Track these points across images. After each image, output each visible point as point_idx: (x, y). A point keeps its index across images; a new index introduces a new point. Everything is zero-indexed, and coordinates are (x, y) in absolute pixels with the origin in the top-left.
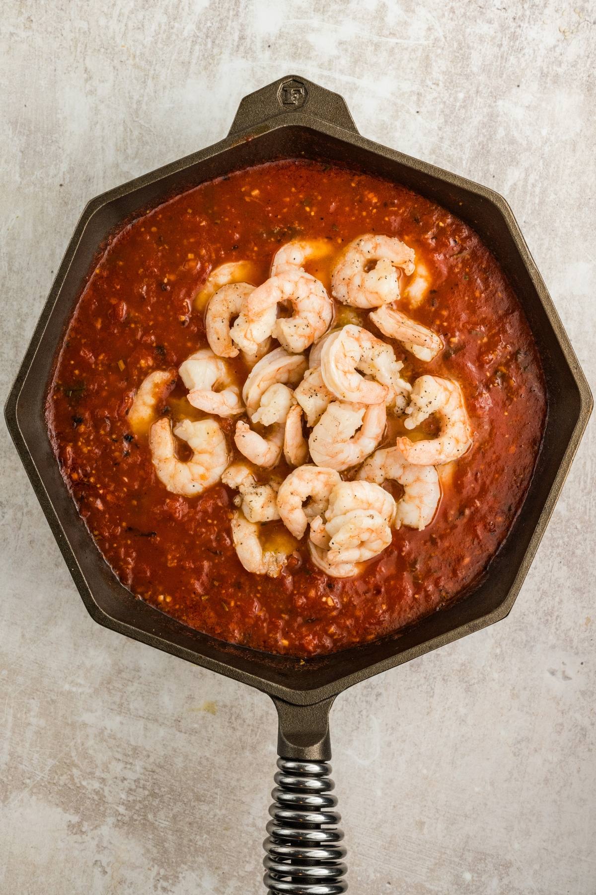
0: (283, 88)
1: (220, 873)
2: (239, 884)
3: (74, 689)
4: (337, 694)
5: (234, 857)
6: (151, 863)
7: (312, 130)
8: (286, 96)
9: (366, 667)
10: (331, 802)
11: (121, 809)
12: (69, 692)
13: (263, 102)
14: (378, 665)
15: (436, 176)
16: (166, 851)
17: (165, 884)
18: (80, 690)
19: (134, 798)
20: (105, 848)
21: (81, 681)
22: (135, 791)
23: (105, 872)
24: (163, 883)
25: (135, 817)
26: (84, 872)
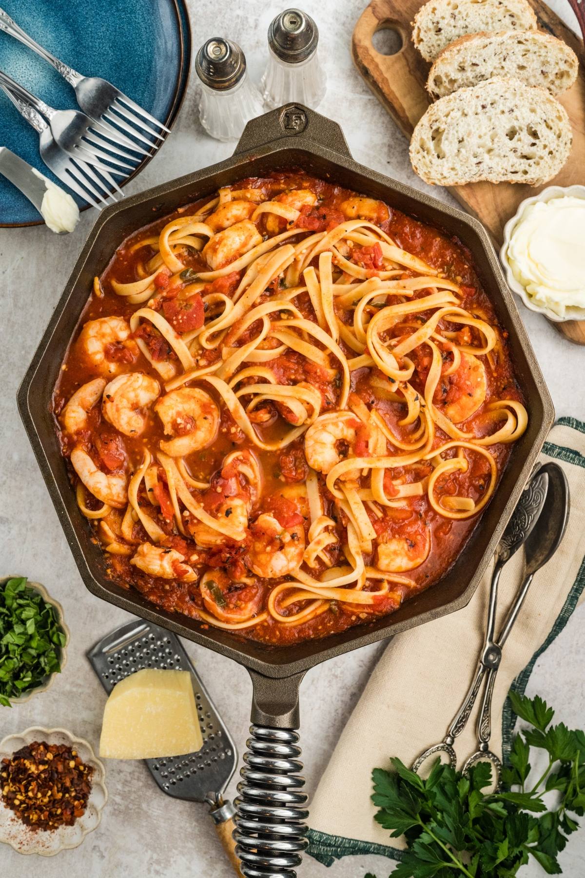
0: (286, 114)
4: (307, 670)
6: (145, 848)
7: (310, 153)
8: (288, 122)
9: (335, 646)
10: (298, 768)
11: (118, 799)
13: (267, 126)
14: (346, 644)
15: (422, 200)
16: (158, 838)
17: (157, 868)
19: (130, 789)
20: (102, 834)
22: (130, 782)
23: (103, 857)
24: (156, 867)
25: (131, 806)
26: (84, 857)
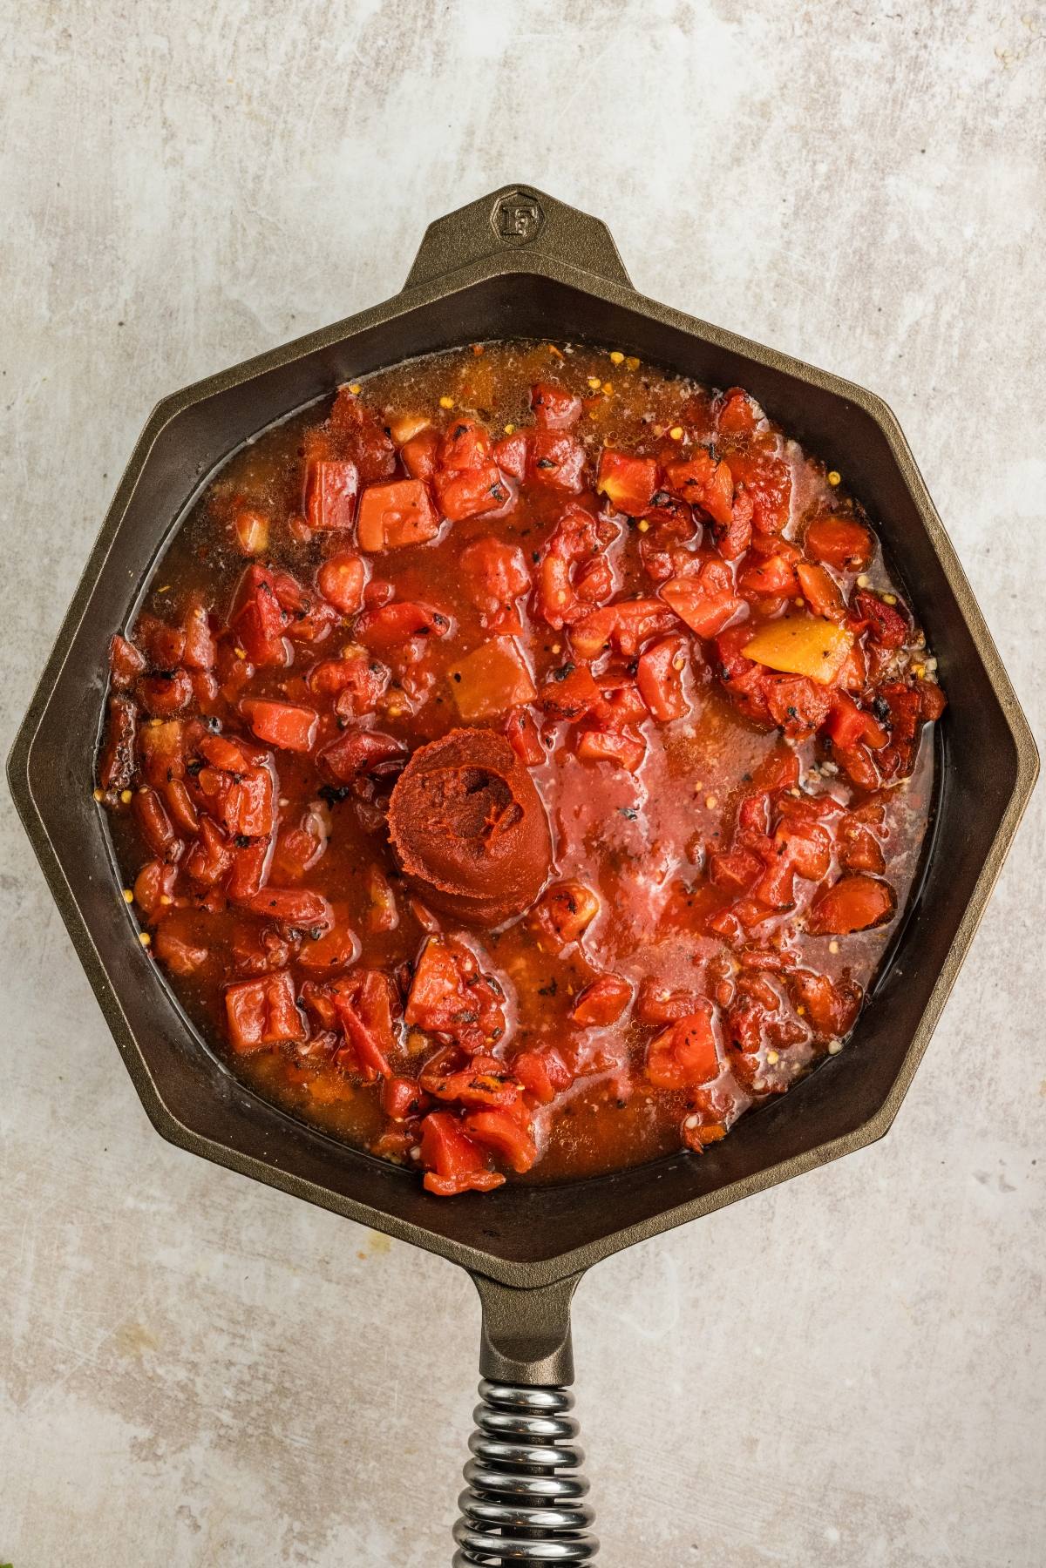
0: (502, 206)
1: (399, 1528)
2: (433, 1548)
3: (143, 1206)
4: (584, 1270)
5: (422, 1500)
6: (279, 1511)
8: (506, 221)
10: (572, 1459)
11: (226, 1416)
12: (135, 1211)
13: (465, 231)
16: (303, 1489)
17: (302, 1548)
18: (154, 1208)
19: (249, 1397)
20: (196, 1484)
21: (155, 1191)
22: (249, 1385)
23: (197, 1527)
24: (298, 1546)
25: (250, 1430)
26: (160, 1526)
